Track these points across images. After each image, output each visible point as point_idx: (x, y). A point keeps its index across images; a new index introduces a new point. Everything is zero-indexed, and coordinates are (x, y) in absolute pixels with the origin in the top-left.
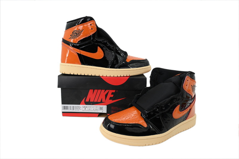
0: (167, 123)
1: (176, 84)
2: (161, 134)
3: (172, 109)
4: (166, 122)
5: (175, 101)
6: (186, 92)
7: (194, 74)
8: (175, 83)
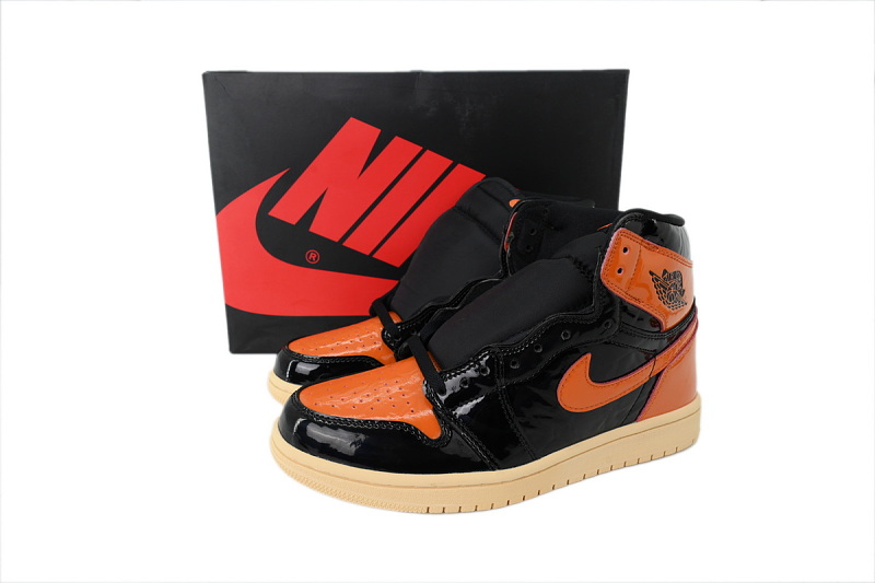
0: (532, 427)
1: (585, 267)
2: (497, 472)
3: (556, 372)
4: (526, 425)
5: (565, 335)
6: (622, 301)
7: (679, 222)
8: (581, 263)
